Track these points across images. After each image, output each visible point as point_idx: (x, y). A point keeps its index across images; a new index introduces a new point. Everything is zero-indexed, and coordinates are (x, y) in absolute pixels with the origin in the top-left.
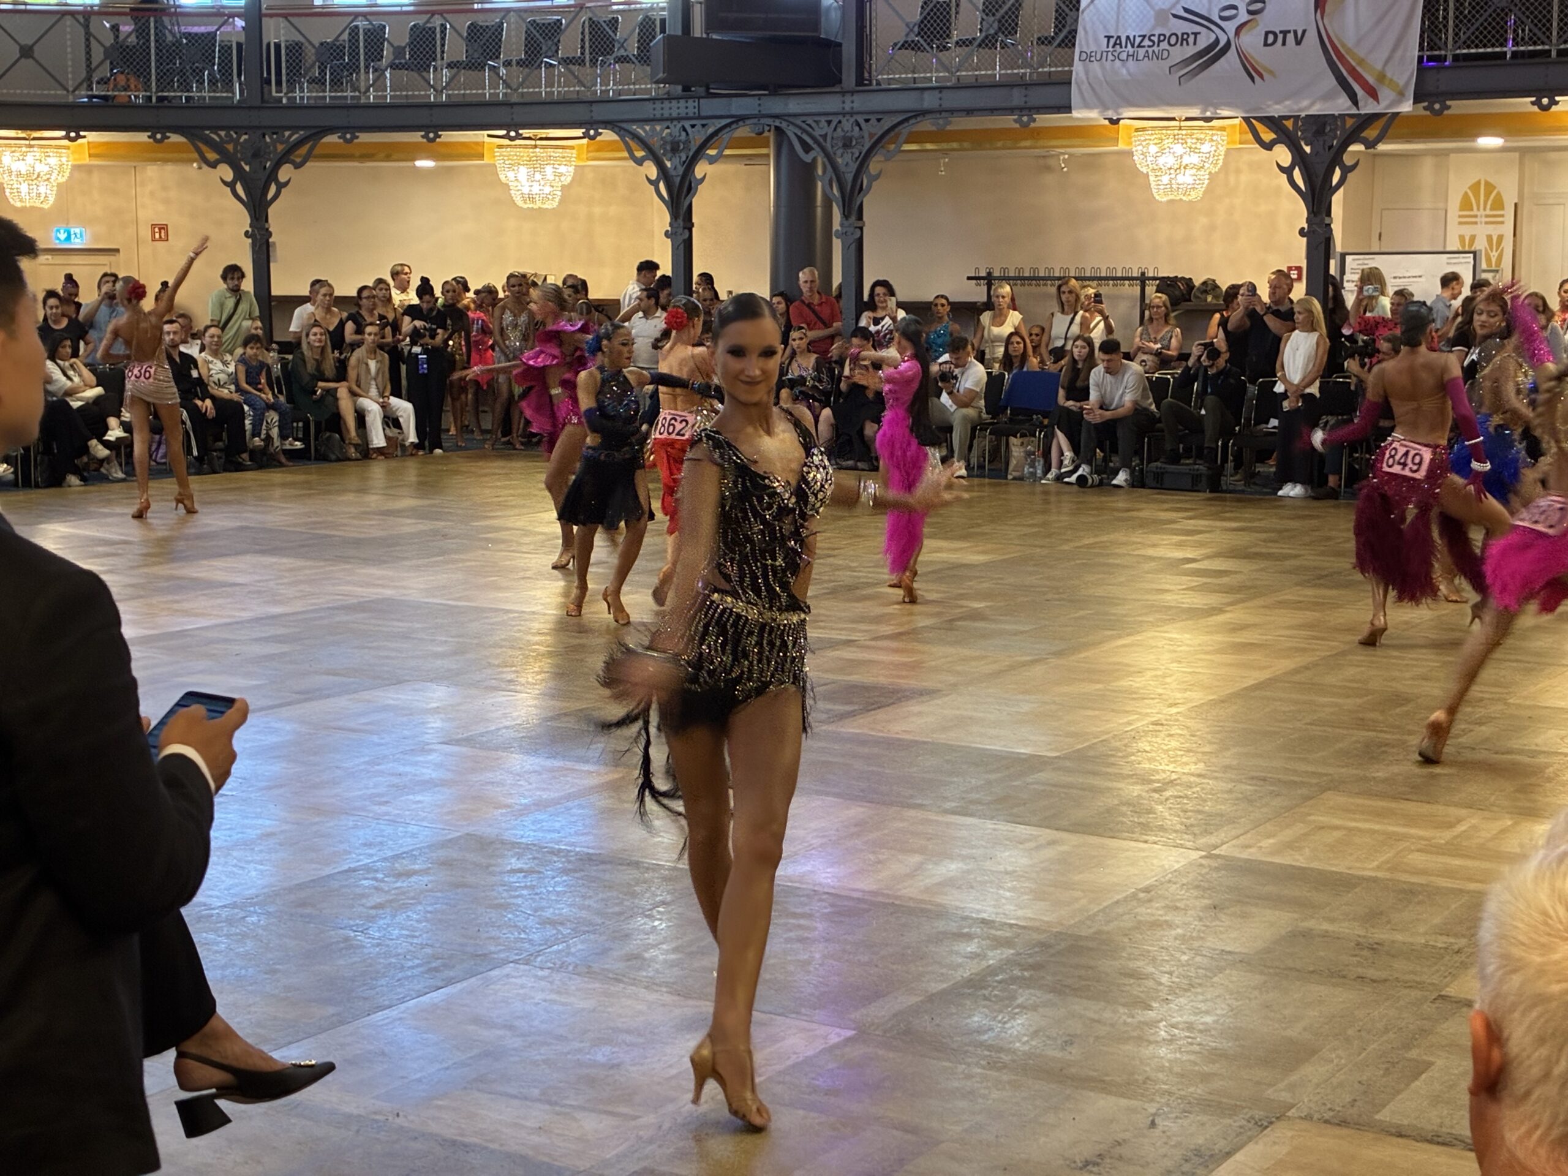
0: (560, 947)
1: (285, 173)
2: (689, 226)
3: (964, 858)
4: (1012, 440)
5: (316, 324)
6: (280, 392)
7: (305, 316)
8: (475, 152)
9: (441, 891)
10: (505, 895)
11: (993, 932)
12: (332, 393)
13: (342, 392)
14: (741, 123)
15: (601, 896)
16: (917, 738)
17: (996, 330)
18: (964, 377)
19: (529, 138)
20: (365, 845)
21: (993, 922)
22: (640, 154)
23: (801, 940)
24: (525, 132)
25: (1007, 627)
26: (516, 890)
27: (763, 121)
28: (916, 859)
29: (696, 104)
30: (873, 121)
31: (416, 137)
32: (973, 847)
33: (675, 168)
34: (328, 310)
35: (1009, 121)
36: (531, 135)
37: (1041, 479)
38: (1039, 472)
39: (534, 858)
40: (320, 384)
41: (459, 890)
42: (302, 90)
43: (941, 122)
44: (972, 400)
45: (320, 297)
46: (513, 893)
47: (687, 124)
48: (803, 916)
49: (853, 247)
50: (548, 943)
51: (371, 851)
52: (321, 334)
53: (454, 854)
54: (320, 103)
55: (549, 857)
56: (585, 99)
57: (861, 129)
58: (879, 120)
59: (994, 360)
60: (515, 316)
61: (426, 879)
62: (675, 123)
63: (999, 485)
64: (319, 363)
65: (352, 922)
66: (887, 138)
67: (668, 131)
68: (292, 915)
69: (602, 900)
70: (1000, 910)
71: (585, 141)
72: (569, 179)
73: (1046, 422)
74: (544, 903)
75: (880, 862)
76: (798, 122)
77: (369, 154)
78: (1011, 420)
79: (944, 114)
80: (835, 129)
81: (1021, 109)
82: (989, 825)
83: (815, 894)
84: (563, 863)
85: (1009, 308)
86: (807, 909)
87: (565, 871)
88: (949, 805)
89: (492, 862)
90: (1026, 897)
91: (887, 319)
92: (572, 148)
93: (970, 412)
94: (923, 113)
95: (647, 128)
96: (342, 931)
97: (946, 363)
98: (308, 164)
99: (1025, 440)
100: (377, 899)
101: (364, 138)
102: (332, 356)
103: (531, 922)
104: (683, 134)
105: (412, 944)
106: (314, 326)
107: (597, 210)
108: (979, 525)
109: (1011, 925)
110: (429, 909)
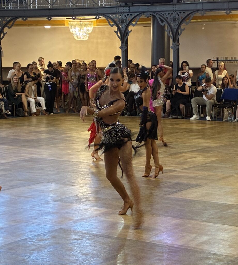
0: (88, 262)
1: (6, 30)
2: (127, 45)
3: (209, 235)
4: (224, 109)
5: (15, 75)
6: (5, 96)
7: (12, 73)
8: (63, 23)
9: (52, 245)
10: (71, 246)
11: (217, 257)
12: (20, 96)
13: (23, 96)
14: (142, 14)
15: (100, 246)
16: (195, 199)
17: (219, 76)
18: (210, 90)
19: (79, 19)
20: (29, 231)
21: (217, 254)
22: (112, 23)
23: (159, 260)
24: (77, 17)
25: (223, 166)
26: (74, 245)
27: (149, 13)
28: (195, 235)
29: (129, 8)
30: (182, 13)
31: (45, 19)
32: (212, 232)
33: (123, 28)
34: (19, 71)
35: (223, 13)
36: (79, 18)
37: (233, 121)
38: (233, 119)
39: (80, 235)
40: (17, 93)
41: (57, 245)
42: (11, 5)
43: (203, 13)
44: (212, 97)
45: (16, 67)
46: (74, 246)
47: (126, 14)
48: (160, 252)
49: (176, 51)
50: (84, 260)
51: (31, 233)
52: (17, 79)
53: (56, 234)
54: (16, 9)
55: (84, 235)
56: (95, 7)
57: (178, 15)
58: (184, 13)
59: (219, 85)
60: (75, 73)
61: (48, 242)
62: (123, 14)
63: (221, 123)
64: (16, 87)
65: (26, 255)
66: (186, 18)
67: (120, 16)
68: (8, 252)
69: (100, 248)
70: (219, 251)
71: (96, 20)
72: (91, 31)
73: (235, 104)
74: (83, 249)
75: (183, 236)
76: (160, 13)
77: (31, 24)
78: (224, 103)
79: (203, 11)
80: (171, 16)
81: (227, 9)
82: (216, 225)
83: (163, 246)
84: (89, 237)
85: (223, 69)
86: (161, 250)
87: (89, 239)
88: (204, 219)
89: (67, 236)
90: (227, 247)
91: (186, 73)
92: (92, 22)
93: (212, 101)
94: (197, 10)
95: (114, 16)
96: (22, 257)
97: (204, 86)
98: (13, 27)
99: (228, 109)
100: (33, 247)
101: (29, 19)
102: (20, 85)
103: (79, 254)
104: (125, 17)
105: (43, 261)
106: (15, 76)
107: (99, 41)
108: (214, 135)
109: (222, 255)
110: (49, 250)
